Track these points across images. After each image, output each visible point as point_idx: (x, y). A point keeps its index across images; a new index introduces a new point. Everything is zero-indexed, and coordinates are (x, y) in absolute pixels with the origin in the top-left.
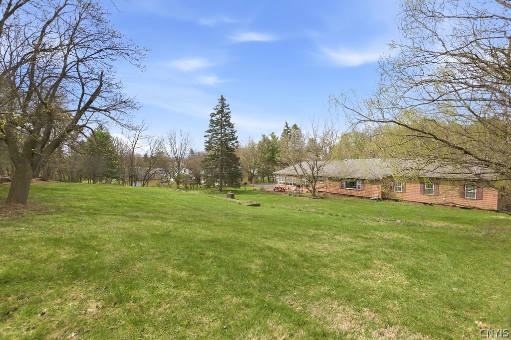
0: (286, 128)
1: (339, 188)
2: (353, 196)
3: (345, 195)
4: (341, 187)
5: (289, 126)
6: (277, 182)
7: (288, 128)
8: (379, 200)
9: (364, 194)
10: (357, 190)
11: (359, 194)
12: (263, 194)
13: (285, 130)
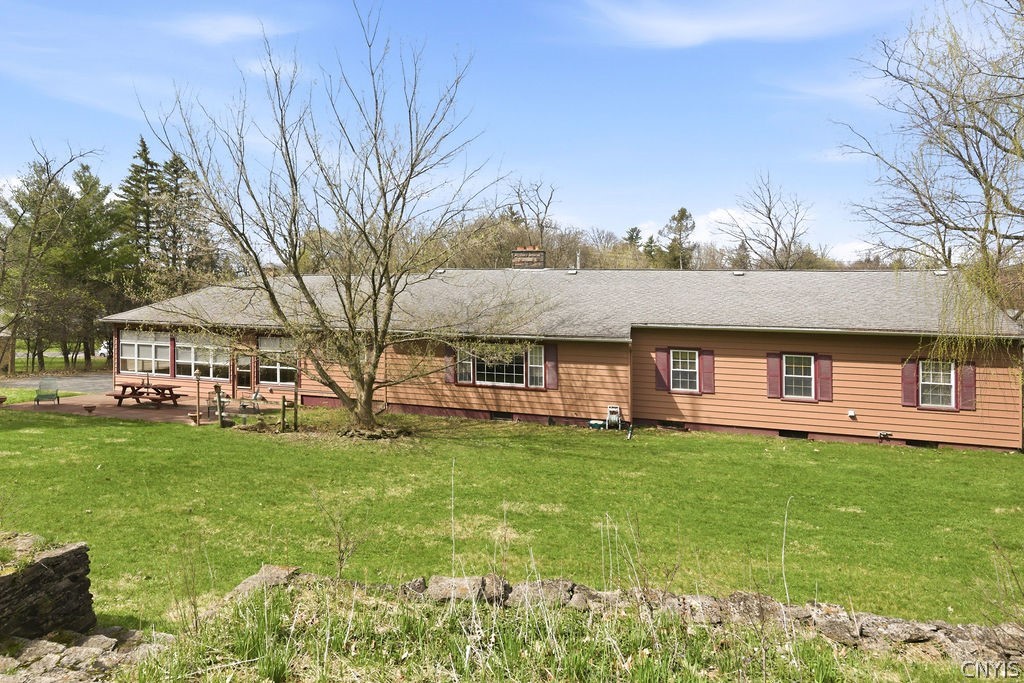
0: (140, 162)
1: (447, 383)
2: (508, 416)
3: (470, 413)
4: (457, 379)
5: (151, 157)
6: (124, 365)
7: (147, 161)
8: (625, 425)
9: (556, 403)
10: (526, 389)
11: (539, 405)
12: (58, 425)
13: (137, 170)
